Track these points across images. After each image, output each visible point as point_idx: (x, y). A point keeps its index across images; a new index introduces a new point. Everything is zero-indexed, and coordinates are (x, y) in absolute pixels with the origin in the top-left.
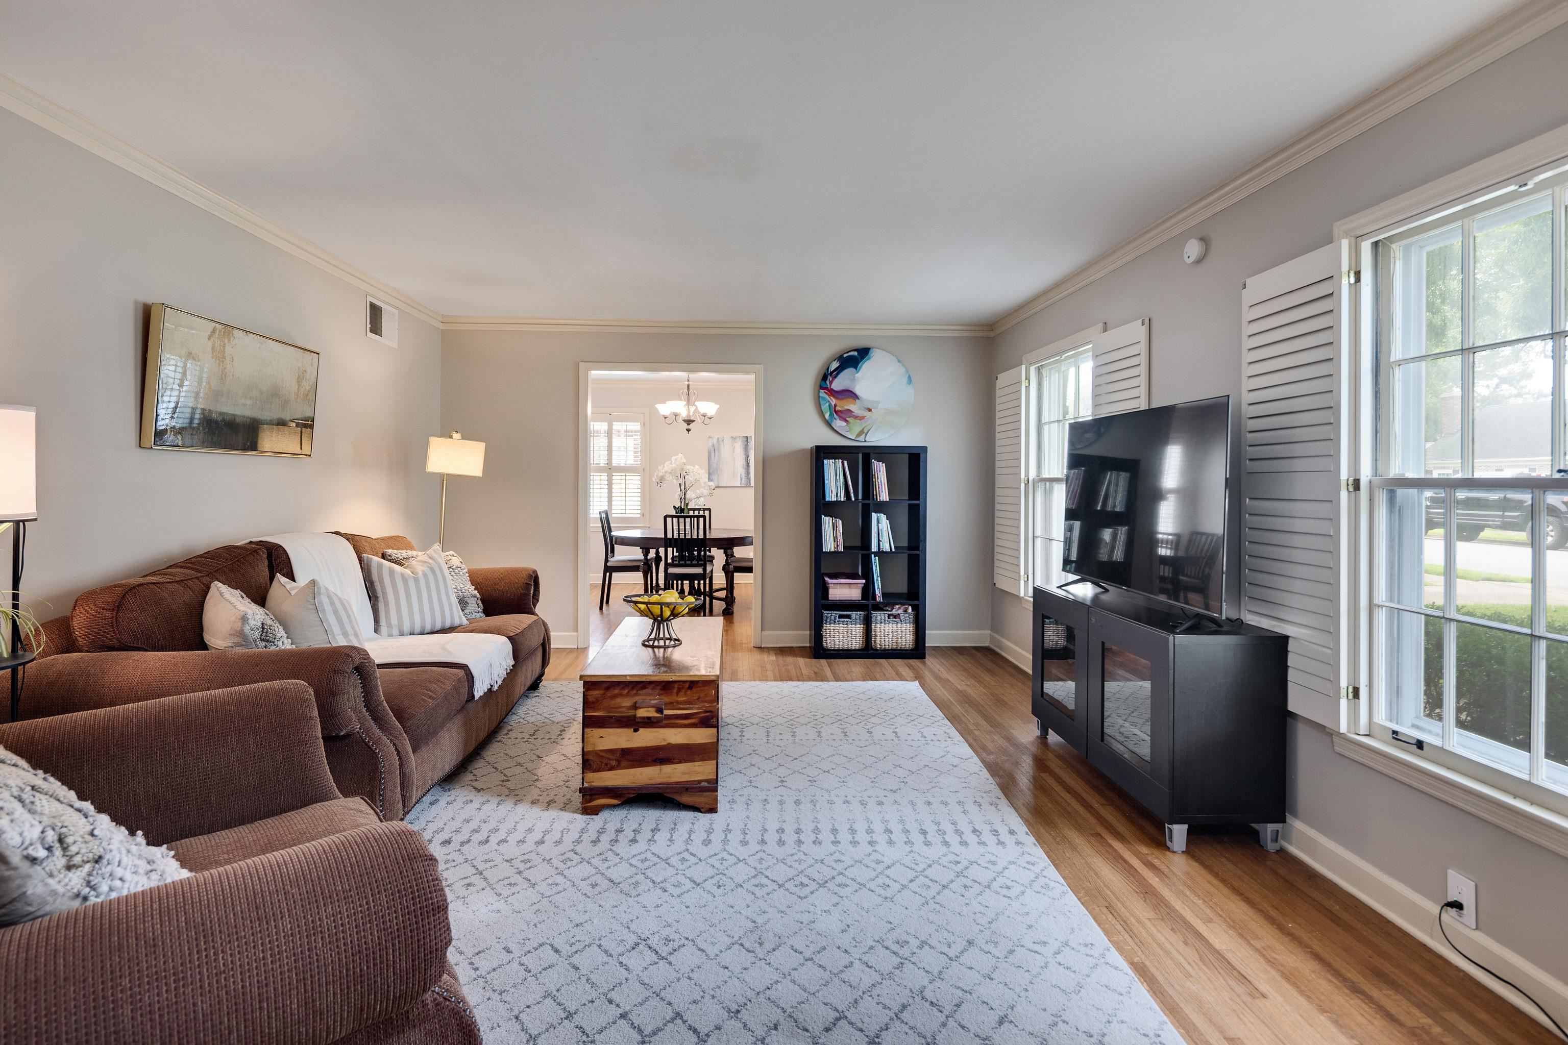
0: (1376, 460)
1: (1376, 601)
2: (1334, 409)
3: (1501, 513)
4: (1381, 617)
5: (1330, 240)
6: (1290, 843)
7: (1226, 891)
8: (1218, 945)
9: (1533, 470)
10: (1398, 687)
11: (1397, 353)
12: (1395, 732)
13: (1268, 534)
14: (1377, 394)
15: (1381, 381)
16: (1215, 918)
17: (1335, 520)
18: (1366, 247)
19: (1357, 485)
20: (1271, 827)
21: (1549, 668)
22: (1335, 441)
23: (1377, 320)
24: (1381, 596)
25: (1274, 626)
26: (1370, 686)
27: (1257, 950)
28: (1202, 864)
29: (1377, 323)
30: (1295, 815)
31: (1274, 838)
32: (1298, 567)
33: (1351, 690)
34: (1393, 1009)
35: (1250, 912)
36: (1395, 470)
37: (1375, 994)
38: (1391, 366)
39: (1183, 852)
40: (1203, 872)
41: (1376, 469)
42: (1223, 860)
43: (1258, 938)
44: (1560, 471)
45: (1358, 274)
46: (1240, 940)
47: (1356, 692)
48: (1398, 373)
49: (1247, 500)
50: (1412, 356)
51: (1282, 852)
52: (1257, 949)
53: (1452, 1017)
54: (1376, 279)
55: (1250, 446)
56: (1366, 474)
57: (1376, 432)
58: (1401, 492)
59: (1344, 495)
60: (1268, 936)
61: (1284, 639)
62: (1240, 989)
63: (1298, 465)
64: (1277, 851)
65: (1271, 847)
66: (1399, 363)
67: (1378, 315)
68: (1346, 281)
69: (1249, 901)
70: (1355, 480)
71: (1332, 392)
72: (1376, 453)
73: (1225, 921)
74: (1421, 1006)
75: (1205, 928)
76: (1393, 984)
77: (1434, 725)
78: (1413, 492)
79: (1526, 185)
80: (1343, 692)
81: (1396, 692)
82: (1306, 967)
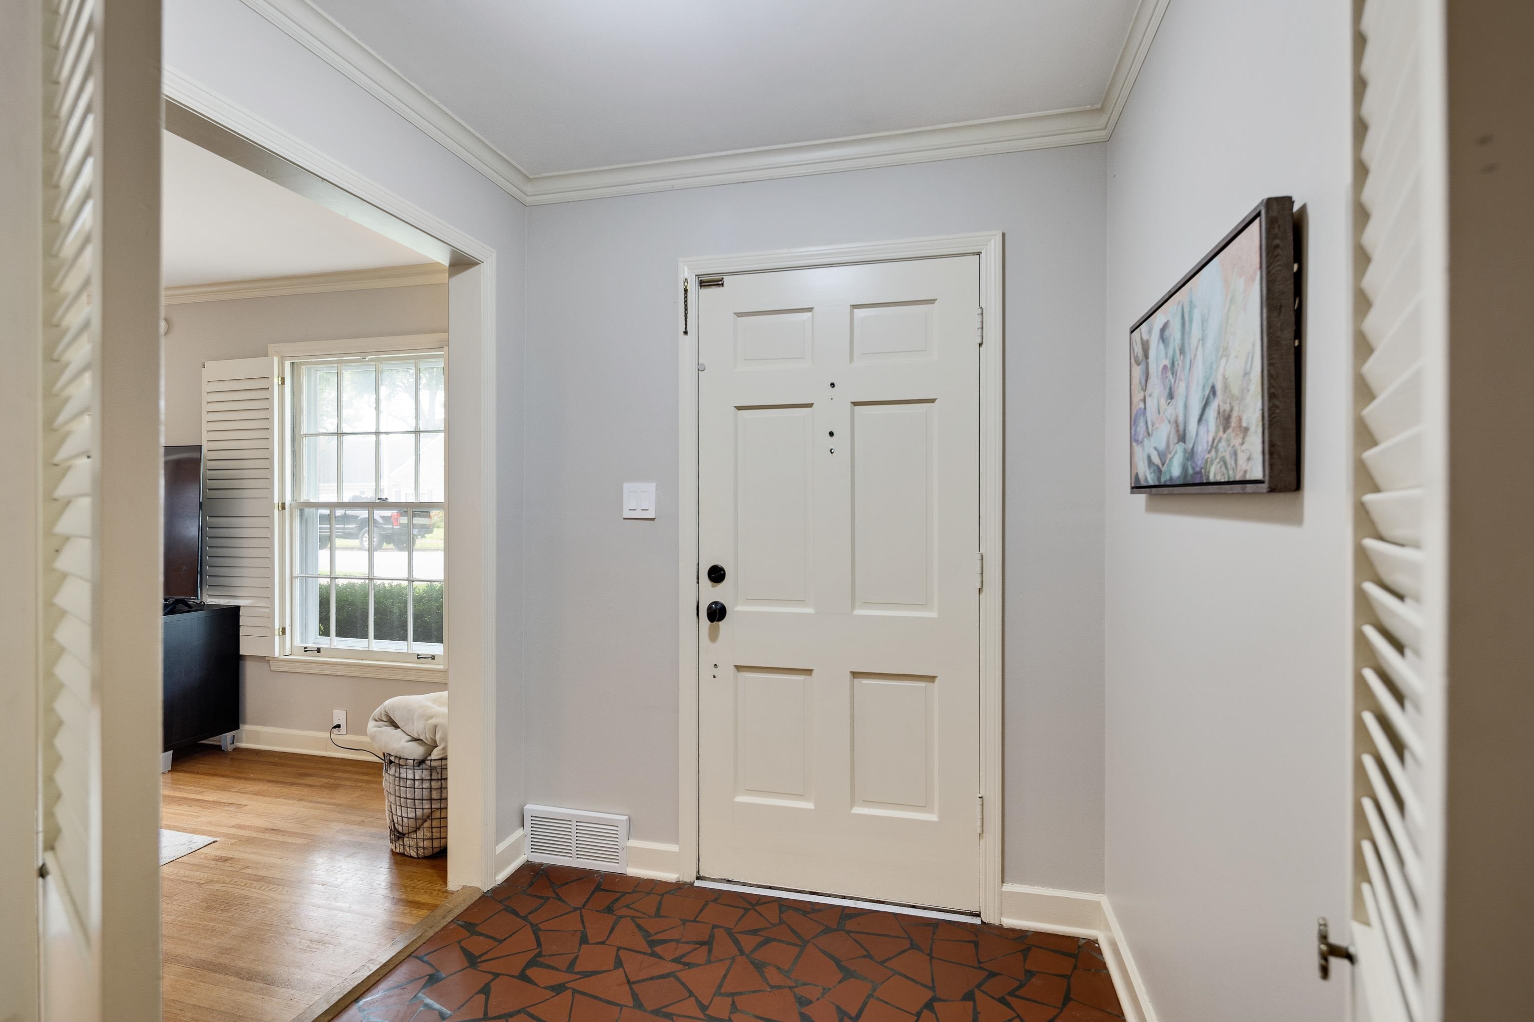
0: (293, 492)
1: (294, 575)
2: (270, 459)
3: (343, 526)
4: (297, 584)
5: (266, 355)
6: (242, 742)
7: (207, 777)
8: (211, 799)
9: (363, 493)
10: (306, 623)
11: (304, 430)
12: (305, 648)
13: (223, 540)
14: (293, 452)
15: (296, 445)
16: (205, 790)
17: (270, 528)
18: (287, 364)
19: (283, 507)
20: (229, 735)
21: (375, 603)
22: (270, 479)
23: (293, 408)
24: (297, 571)
25: (229, 602)
26: (291, 625)
27: (237, 792)
28: (185, 772)
29: (293, 410)
30: (244, 723)
31: (231, 742)
32: (246, 560)
33: (281, 630)
34: (311, 783)
35: (225, 780)
36: (304, 498)
37: (302, 782)
38: (301, 437)
39: (169, 771)
40: (188, 775)
41: (294, 497)
42: (199, 765)
43: (234, 787)
44: (379, 499)
45: (283, 379)
46: (224, 792)
47: (284, 630)
48: (305, 441)
49: (208, 517)
50: (312, 433)
51: (237, 750)
52: (235, 792)
53: (339, 774)
54: (293, 383)
55: (209, 480)
56: (288, 500)
57: (293, 474)
58: (307, 510)
59: (276, 512)
60: (240, 785)
61: (238, 608)
62: (232, 808)
63: (246, 493)
64: (234, 749)
65: (230, 748)
66: (306, 435)
67: (294, 405)
68: (276, 381)
69: (223, 776)
70: (282, 503)
71: (269, 449)
72: (293, 487)
73: (212, 789)
74: (324, 777)
75: (200, 796)
76: (310, 775)
77: (325, 639)
78: (313, 510)
79: (365, 358)
80: (277, 632)
81: (305, 626)
82: (266, 787)
